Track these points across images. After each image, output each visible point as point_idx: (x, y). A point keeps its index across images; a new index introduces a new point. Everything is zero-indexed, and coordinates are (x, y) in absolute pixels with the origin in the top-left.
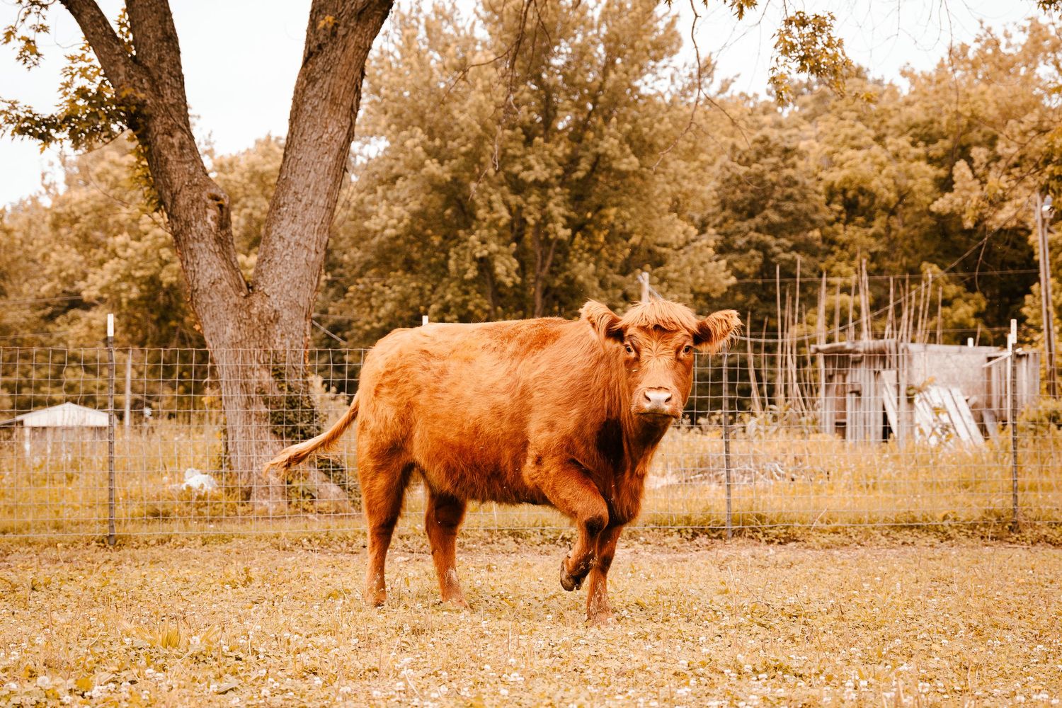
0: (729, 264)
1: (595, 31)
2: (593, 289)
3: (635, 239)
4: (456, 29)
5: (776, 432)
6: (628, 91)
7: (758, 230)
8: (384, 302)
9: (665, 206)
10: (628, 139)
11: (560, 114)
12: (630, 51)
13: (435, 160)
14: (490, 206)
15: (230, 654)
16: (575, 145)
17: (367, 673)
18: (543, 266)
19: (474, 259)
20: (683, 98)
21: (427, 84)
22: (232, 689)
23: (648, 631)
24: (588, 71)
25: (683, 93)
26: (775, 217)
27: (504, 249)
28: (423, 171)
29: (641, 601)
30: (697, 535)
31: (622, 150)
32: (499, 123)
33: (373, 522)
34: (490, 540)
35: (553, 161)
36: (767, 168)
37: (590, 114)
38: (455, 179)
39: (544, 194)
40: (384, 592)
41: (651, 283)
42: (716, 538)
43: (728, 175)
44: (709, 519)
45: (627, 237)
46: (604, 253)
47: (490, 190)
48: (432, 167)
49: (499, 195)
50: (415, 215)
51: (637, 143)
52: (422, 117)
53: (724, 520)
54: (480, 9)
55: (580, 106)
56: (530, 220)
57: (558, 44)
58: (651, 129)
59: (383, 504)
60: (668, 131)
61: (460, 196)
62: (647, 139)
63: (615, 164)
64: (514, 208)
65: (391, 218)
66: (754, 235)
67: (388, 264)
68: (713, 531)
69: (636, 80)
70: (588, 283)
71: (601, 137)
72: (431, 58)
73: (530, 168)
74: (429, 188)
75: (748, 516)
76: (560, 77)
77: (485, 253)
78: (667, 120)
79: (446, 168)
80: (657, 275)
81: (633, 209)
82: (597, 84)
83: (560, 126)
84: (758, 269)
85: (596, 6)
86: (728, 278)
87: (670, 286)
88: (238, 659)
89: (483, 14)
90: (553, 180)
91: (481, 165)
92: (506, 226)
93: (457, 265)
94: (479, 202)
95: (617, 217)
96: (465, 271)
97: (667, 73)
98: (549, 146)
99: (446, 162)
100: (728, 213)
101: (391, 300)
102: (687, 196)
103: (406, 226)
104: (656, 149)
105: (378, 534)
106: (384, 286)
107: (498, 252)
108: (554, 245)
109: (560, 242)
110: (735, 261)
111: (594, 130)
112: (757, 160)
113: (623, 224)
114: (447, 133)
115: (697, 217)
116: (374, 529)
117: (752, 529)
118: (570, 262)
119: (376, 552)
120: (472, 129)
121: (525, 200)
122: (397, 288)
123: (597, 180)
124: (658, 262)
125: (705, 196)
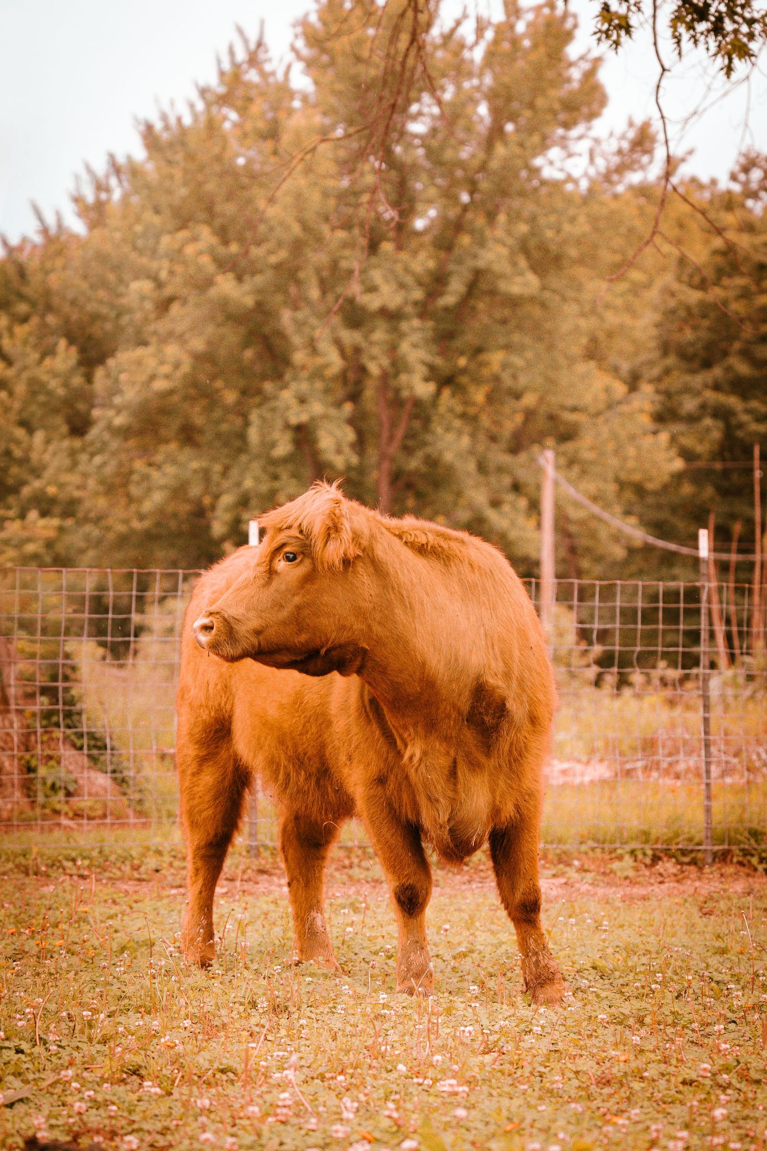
0: (673, 439)
1: (475, 82)
2: (468, 474)
3: (529, 400)
4: (264, 75)
5: (752, 697)
6: (524, 174)
7: (717, 387)
8: (149, 490)
9: (576, 350)
10: (524, 247)
11: (420, 207)
12: (528, 113)
13: (230, 276)
14: (312, 347)
15: (7, 1044)
16: (443, 255)
17: (218, 1075)
18: (391, 438)
19: (287, 426)
20: (606, 185)
21: (219, 158)
22: (21, 1100)
23: (627, 1012)
24: (462, 143)
25: (607, 177)
26: (743, 369)
27: (333, 412)
28: (213, 292)
29: (600, 963)
30: (660, 859)
31: (514, 264)
32: (327, 219)
33: (196, 837)
34: (347, 862)
35: (409, 280)
36: (731, 294)
37: (465, 208)
38: (259, 305)
39: (394, 330)
40: (212, 946)
41: (557, 467)
42: (689, 864)
43: (672, 303)
44: (677, 835)
45: (518, 396)
46: (485, 421)
47: (313, 321)
48: (226, 285)
49: (327, 331)
50: (199, 358)
51: (536, 255)
52: (210, 209)
53: (699, 836)
54: (300, 44)
55: (449, 196)
56: (374, 369)
57: (418, 100)
58: (558, 231)
59: (210, 812)
60: (584, 235)
61: (267, 330)
62: (553, 247)
63: (503, 286)
64: (349, 351)
65: (162, 363)
66: (710, 396)
67: (156, 432)
68: (684, 853)
69: (535, 155)
70: (459, 465)
71: (482, 243)
72: (225, 118)
73: (372, 289)
74: (220, 318)
75: (737, 831)
76: (421, 152)
77: (304, 418)
78: (582, 219)
79: (247, 286)
80: (564, 454)
81: (529, 354)
82: (476, 163)
83: (419, 224)
84: (716, 448)
85: (476, 43)
86: (671, 460)
87: (584, 472)
88: (19, 1051)
89: (305, 51)
90: (409, 309)
91: (298, 283)
92: (334, 379)
93: (263, 436)
94: (297, 340)
95: (505, 366)
96: (273, 445)
97: (583, 147)
98: (404, 256)
99: (247, 278)
100: (671, 360)
101: (161, 488)
102: (610, 335)
103: (185, 376)
104: (565, 262)
105: (204, 858)
106: (150, 465)
107: (325, 417)
108: (408, 407)
109: (417, 403)
110: (683, 434)
111: (472, 232)
112: (717, 283)
113: (514, 377)
114: (249, 235)
115: (625, 367)
116: (198, 848)
117: (743, 850)
118: (433, 433)
119: (200, 882)
120: (287, 228)
121: (366, 337)
122: (170, 470)
123: (474, 308)
124: (567, 435)
125: (638, 334)
